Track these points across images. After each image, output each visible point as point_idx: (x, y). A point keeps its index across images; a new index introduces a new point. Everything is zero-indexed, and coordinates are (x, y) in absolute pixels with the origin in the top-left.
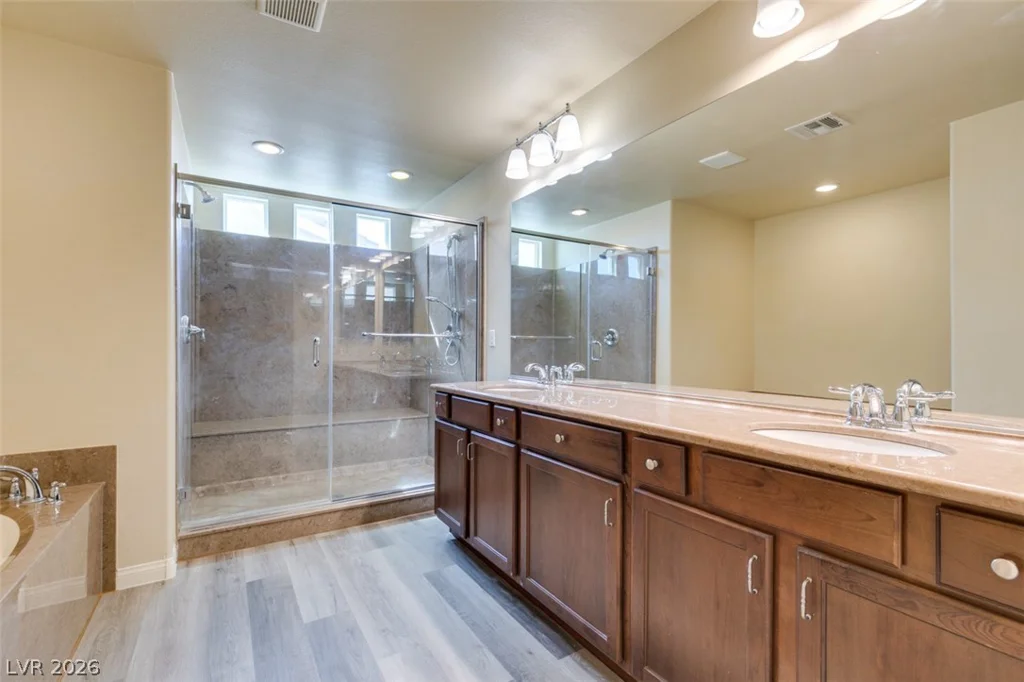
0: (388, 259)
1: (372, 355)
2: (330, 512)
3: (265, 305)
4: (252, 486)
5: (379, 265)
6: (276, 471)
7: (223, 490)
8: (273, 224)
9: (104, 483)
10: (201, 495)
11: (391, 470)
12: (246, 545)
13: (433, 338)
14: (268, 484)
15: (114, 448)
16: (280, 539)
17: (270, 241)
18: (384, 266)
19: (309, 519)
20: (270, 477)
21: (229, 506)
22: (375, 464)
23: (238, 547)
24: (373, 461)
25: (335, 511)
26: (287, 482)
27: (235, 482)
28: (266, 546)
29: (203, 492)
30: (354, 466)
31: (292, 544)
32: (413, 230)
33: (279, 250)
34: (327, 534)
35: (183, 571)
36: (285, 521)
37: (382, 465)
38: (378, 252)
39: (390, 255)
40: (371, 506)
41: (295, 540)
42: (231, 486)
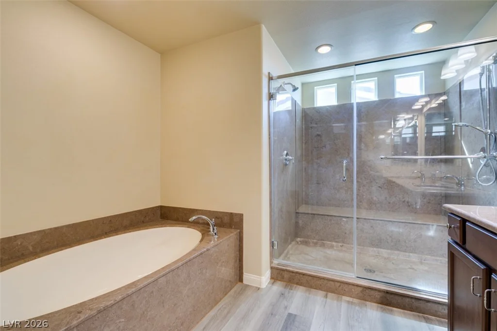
0: (427, 103)
1: (413, 173)
2: (353, 285)
3: (335, 143)
4: (323, 245)
5: (421, 110)
6: (337, 240)
7: (310, 243)
8: (339, 97)
9: (239, 230)
10: (299, 243)
11: (421, 263)
12: (301, 285)
13: (466, 159)
14: (332, 247)
15: (242, 215)
16: (321, 289)
17: (339, 107)
18: (425, 110)
19: (339, 284)
20: (334, 243)
21: (307, 254)
22: (407, 254)
23: (297, 284)
24: (405, 251)
25: (358, 286)
26: (344, 249)
27: (315, 241)
28: (312, 290)
29: (300, 241)
30: (389, 251)
31: (326, 296)
32: (443, 73)
33: (343, 111)
34: (350, 299)
35: (270, 285)
36: (324, 279)
37: (414, 257)
38: (416, 99)
39: (427, 99)
40: (387, 292)
41: (330, 294)
42: (313, 242)
